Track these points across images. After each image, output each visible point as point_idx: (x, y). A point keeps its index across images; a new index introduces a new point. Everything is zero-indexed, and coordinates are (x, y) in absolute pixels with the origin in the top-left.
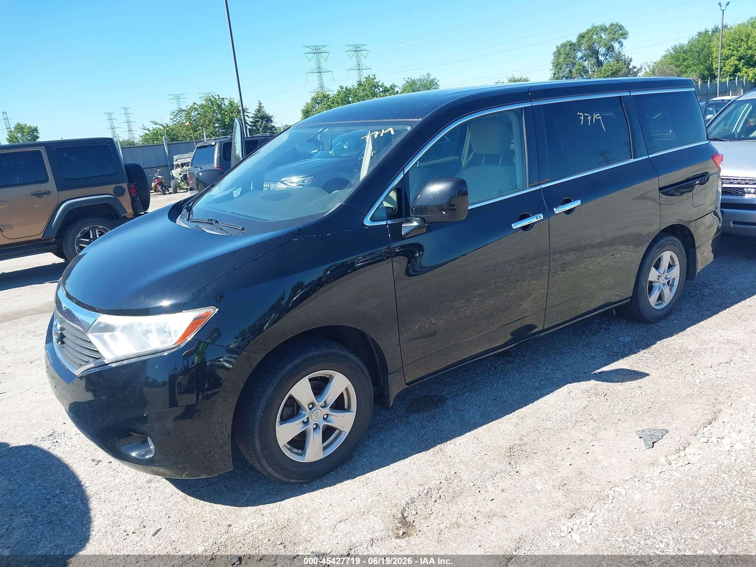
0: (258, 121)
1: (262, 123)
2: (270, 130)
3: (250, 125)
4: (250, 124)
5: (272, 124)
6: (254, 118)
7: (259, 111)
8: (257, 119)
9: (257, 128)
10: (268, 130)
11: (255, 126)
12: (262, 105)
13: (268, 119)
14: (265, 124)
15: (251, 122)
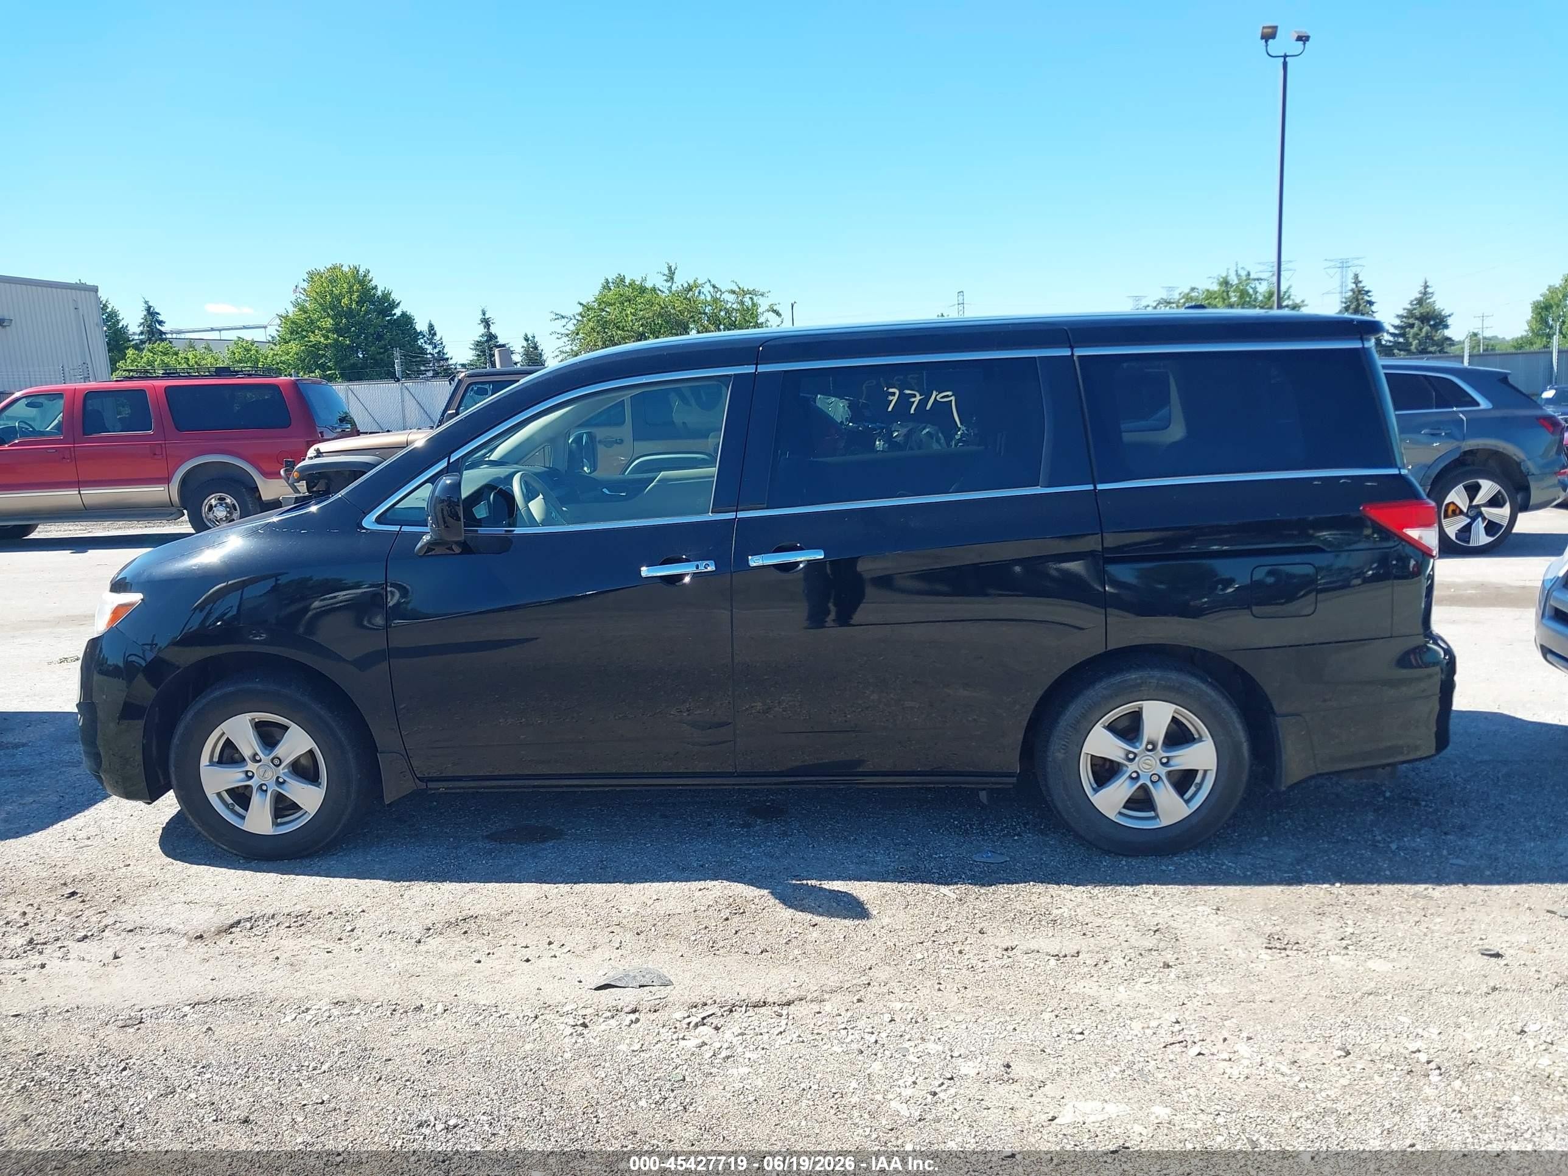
0: (1412, 326)
1: (1421, 330)
2: (1437, 345)
3: (1392, 334)
4: (1392, 330)
5: (1447, 333)
6: (1405, 317)
7: (1420, 302)
8: (1411, 321)
9: (1406, 339)
10: (1433, 345)
11: (1403, 335)
12: (1429, 290)
13: (1438, 321)
14: (1427, 333)
15: (1396, 327)
